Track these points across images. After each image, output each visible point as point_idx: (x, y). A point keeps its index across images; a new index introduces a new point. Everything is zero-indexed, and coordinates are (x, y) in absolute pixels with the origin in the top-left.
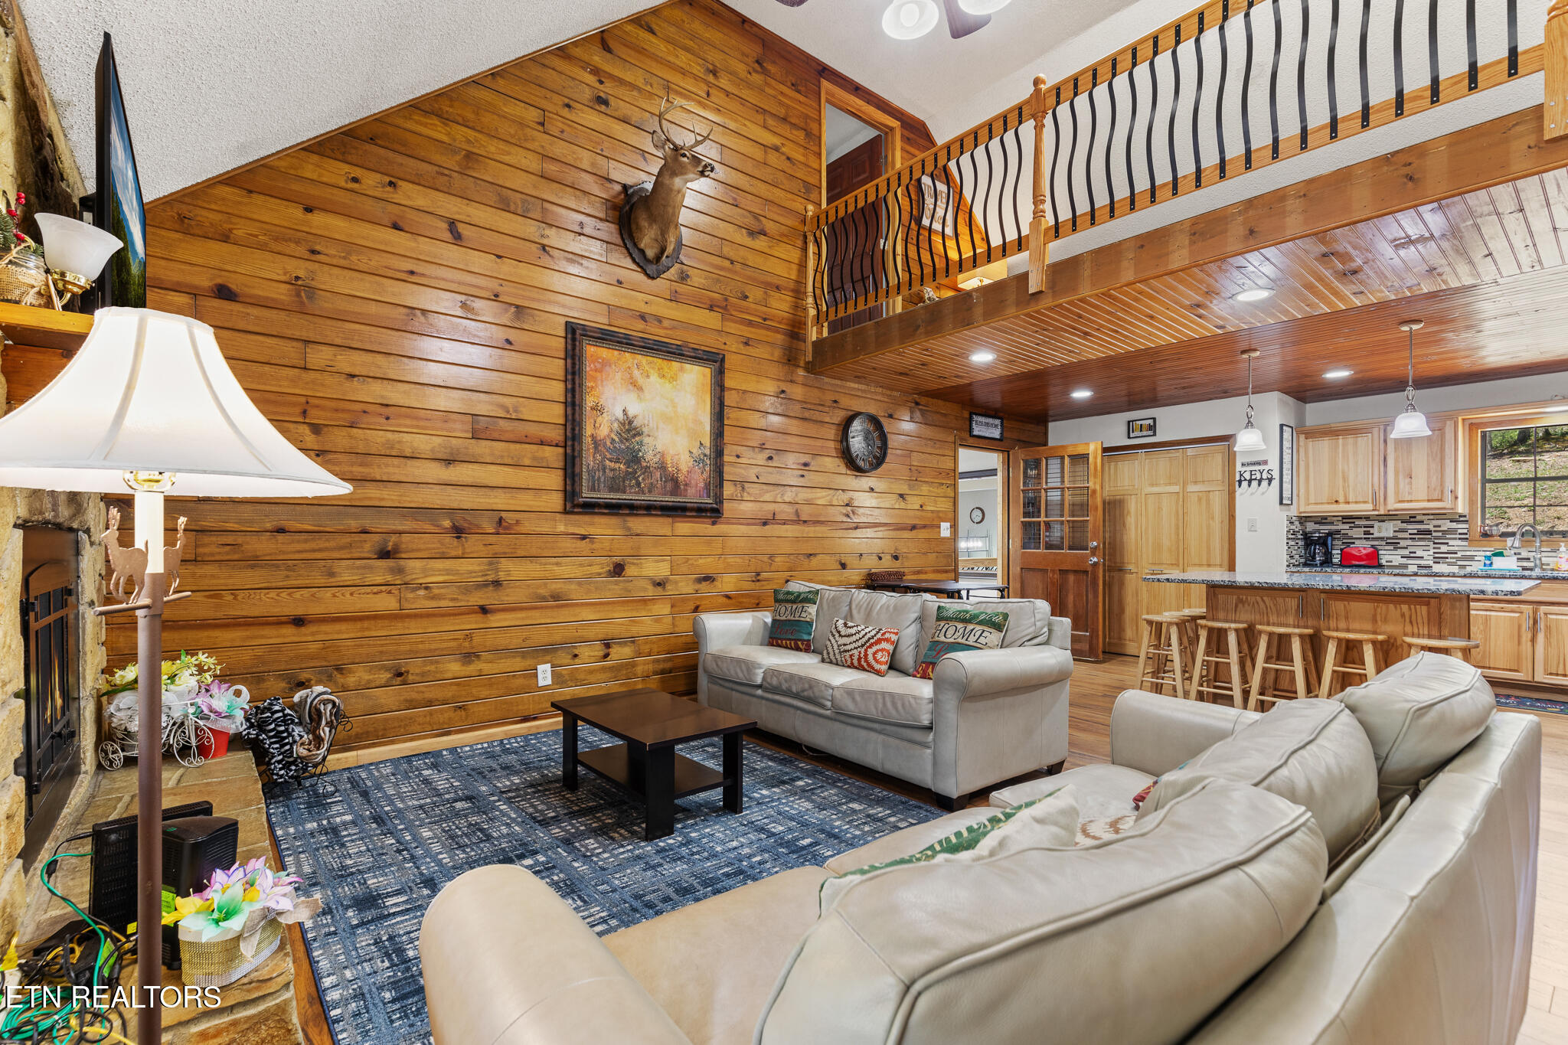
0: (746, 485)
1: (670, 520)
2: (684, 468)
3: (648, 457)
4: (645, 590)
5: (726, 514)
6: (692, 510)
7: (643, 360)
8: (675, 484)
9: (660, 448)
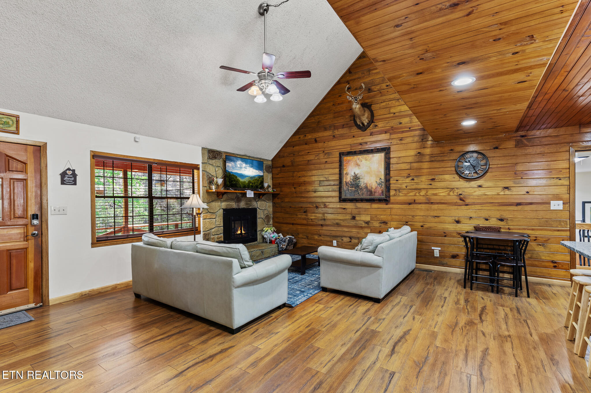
0: (401, 190)
1: (370, 203)
2: (374, 187)
3: (361, 185)
4: (362, 224)
5: (391, 201)
6: (377, 200)
7: (360, 157)
8: (371, 192)
9: (365, 182)
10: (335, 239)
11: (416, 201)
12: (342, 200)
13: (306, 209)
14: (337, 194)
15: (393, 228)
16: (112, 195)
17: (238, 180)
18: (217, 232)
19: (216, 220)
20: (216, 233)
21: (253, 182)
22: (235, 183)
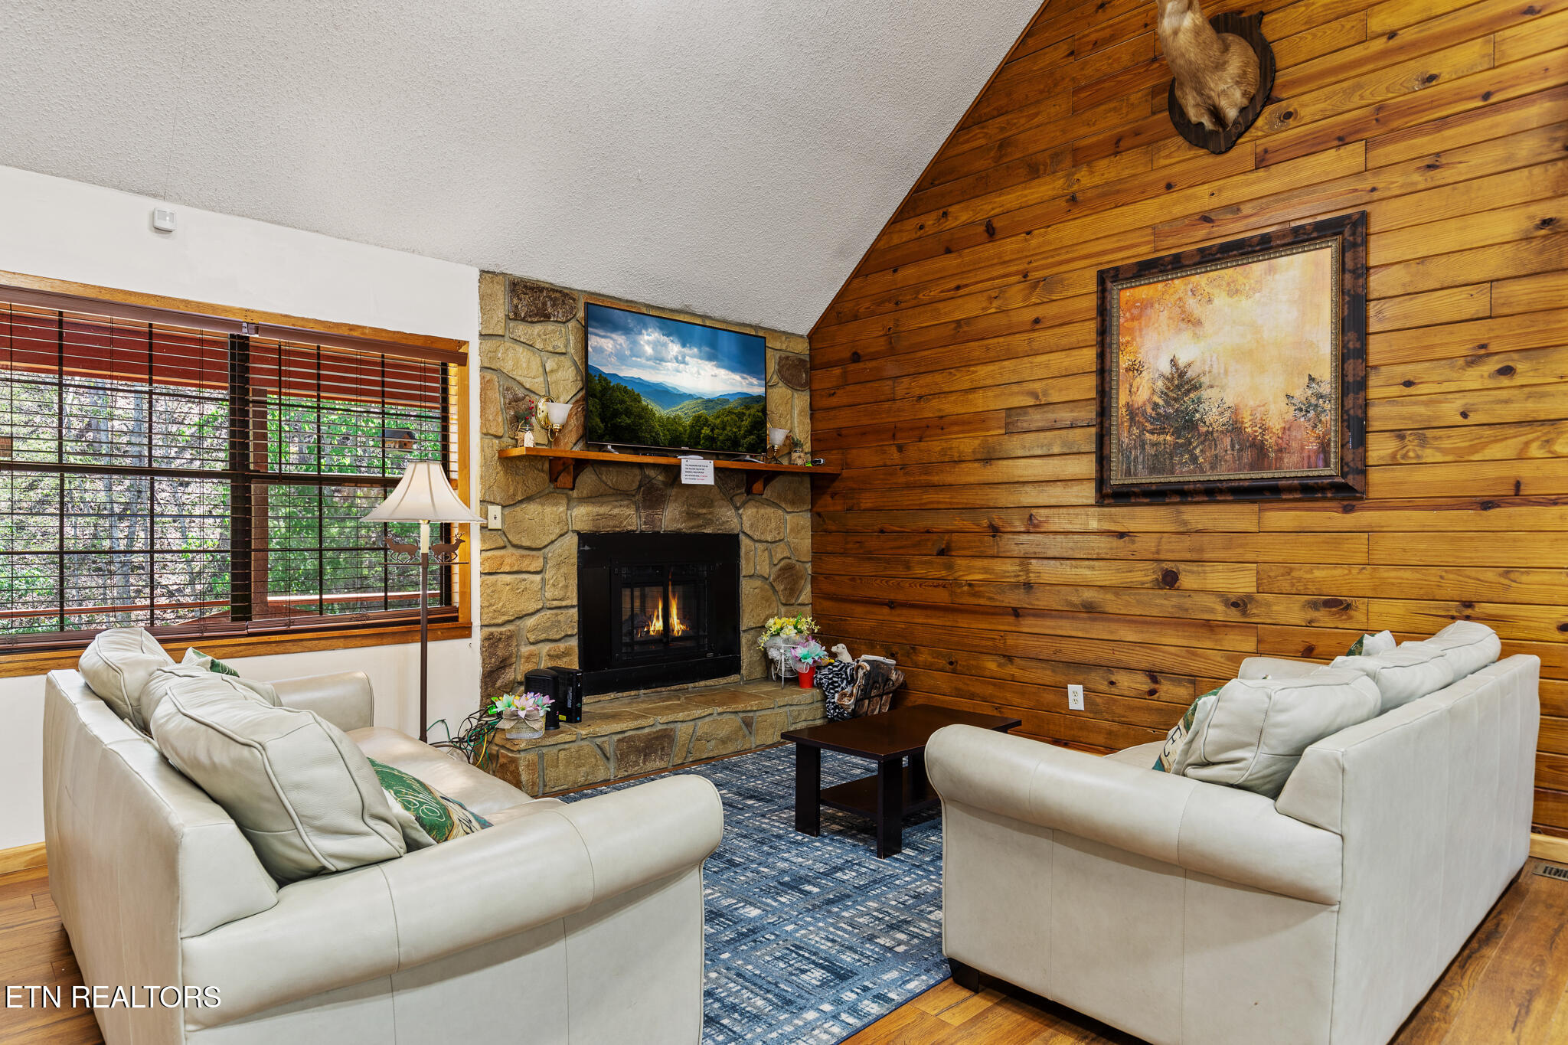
0: (1429, 433)
1: (1255, 507)
2: (1276, 424)
3: (1208, 419)
4: (1212, 611)
5: (1373, 493)
6: (1290, 489)
7: (1201, 280)
8: (1259, 451)
9: (1230, 401)
10: (1080, 678)
11: (1525, 490)
12: (1110, 495)
13: (947, 537)
14: (1086, 466)
15: (1385, 638)
16: (53, 458)
17: (645, 409)
18: (546, 630)
19: (543, 580)
20: (543, 636)
21: (718, 421)
22: (629, 425)
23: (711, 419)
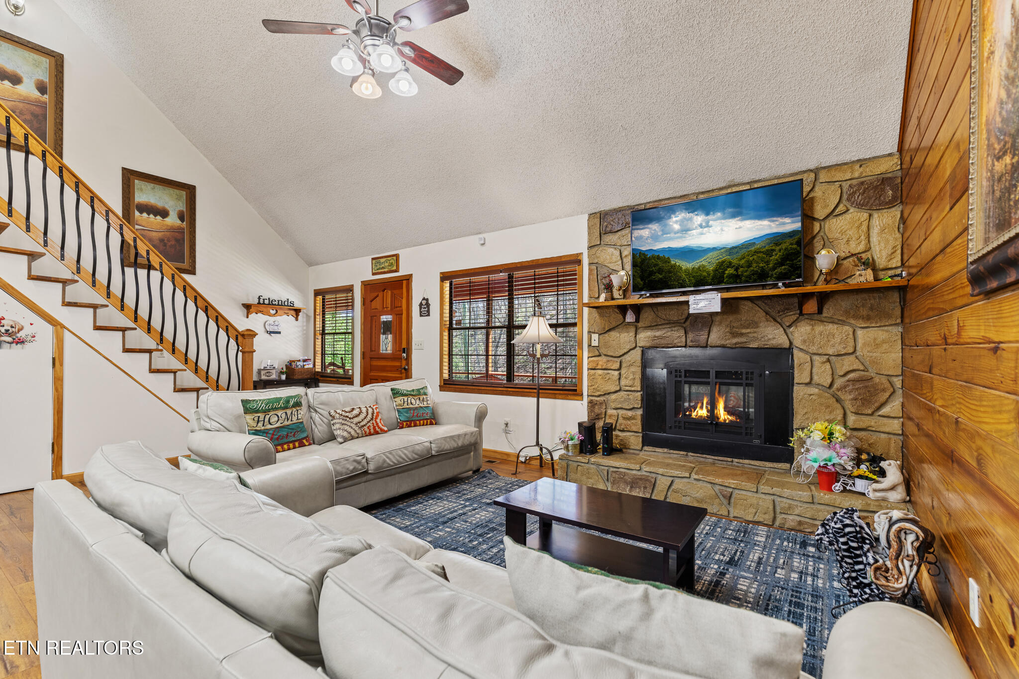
17: (675, 265)
18: (620, 402)
19: (620, 374)
20: (620, 406)
21: (743, 261)
22: (661, 279)
23: (735, 262)
